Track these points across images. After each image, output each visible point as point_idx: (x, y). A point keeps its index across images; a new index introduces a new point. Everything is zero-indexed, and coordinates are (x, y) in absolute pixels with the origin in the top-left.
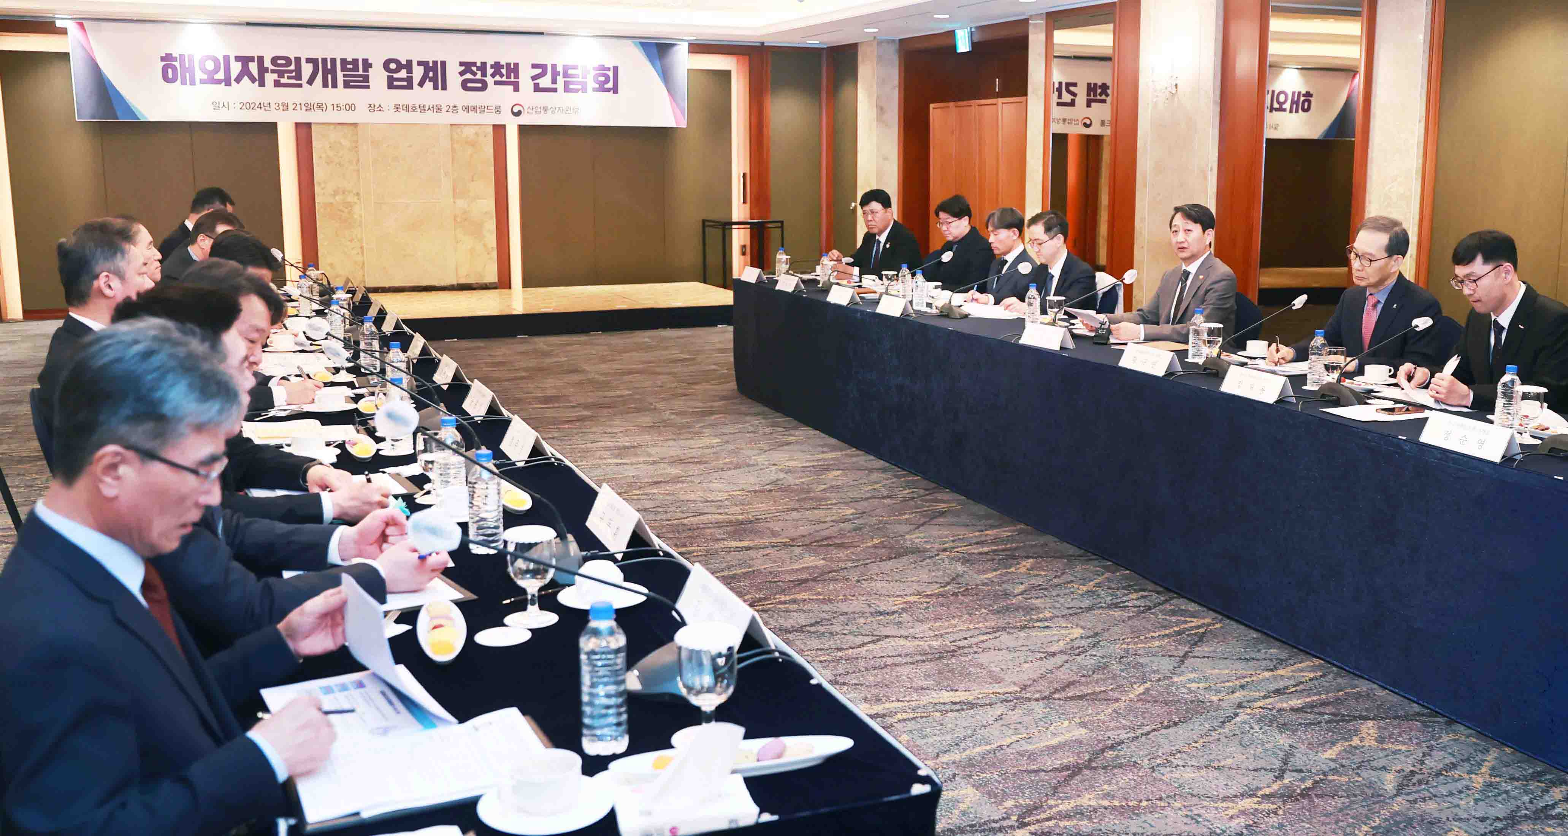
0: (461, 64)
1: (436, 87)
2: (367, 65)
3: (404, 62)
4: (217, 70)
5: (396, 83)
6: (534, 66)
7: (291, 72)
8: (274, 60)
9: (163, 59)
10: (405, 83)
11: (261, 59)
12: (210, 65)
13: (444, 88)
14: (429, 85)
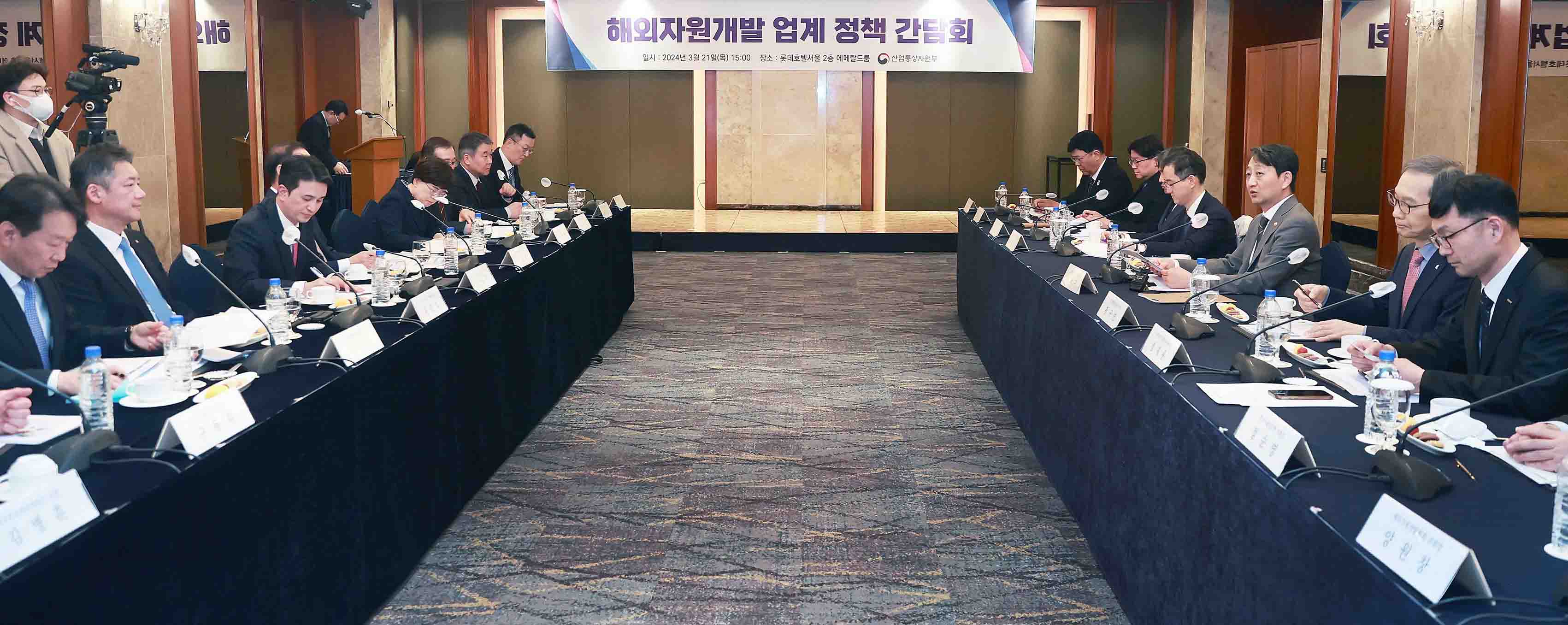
0: (837, 20)
1: (815, 41)
2: (761, 23)
3: (790, 20)
4: (647, 30)
5: (783, 38)
6: (899, 21)
7: (702, 30)
8: (689, 21)
9: (609, 23)
10: (791, 38)
11: (680, 20)
12: (642, 26)
13: (822, 41)
14: (810, 38)
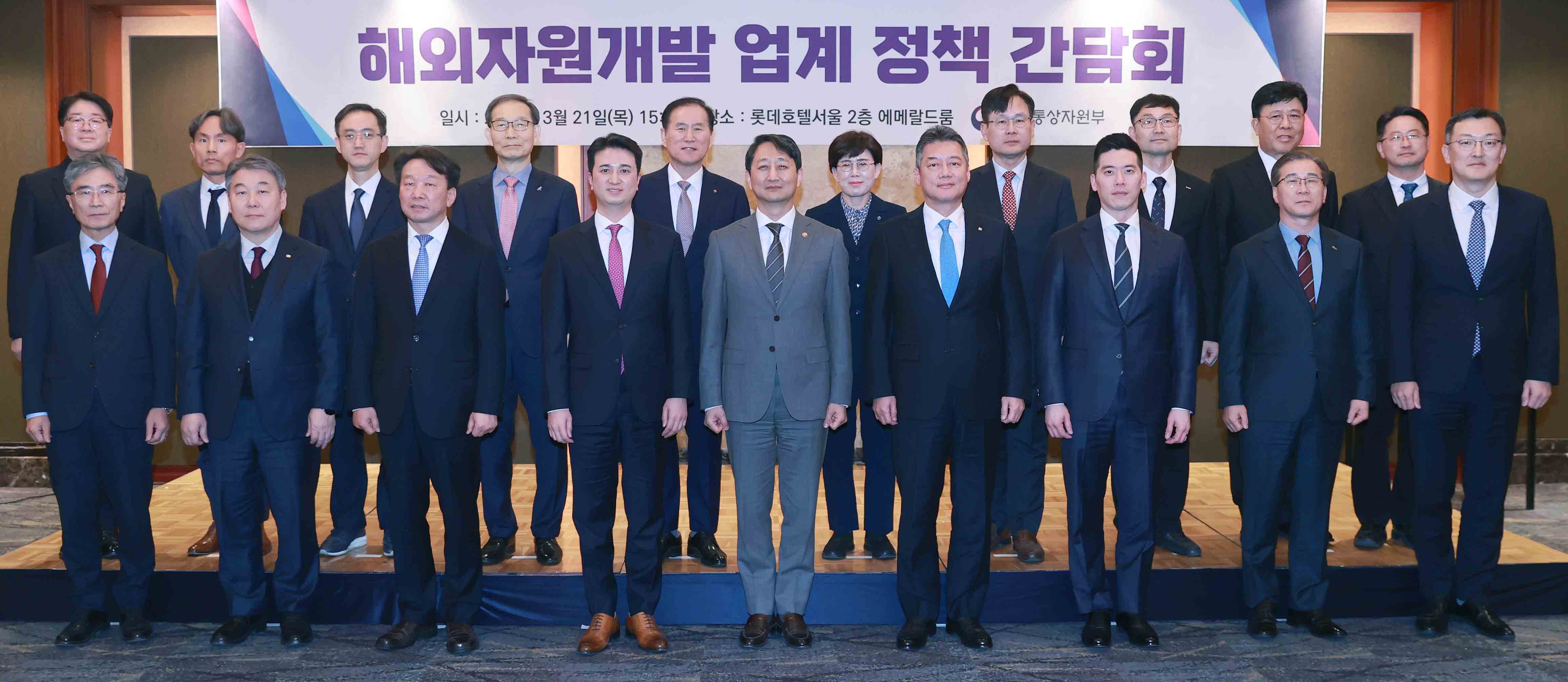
0: (880, 31)
1: (830, 77)
2: (706, 38)
3: (773, 31)
4: (448, 55)
5: (756, 71)
6: (1018, 32)
7: (572, 54)
8: (545, 34)
9: (362, 38)
10: (774, 71)
11: (522, 32)
12: (438, 47)
13: (846, 77)
14: (817, 73)
